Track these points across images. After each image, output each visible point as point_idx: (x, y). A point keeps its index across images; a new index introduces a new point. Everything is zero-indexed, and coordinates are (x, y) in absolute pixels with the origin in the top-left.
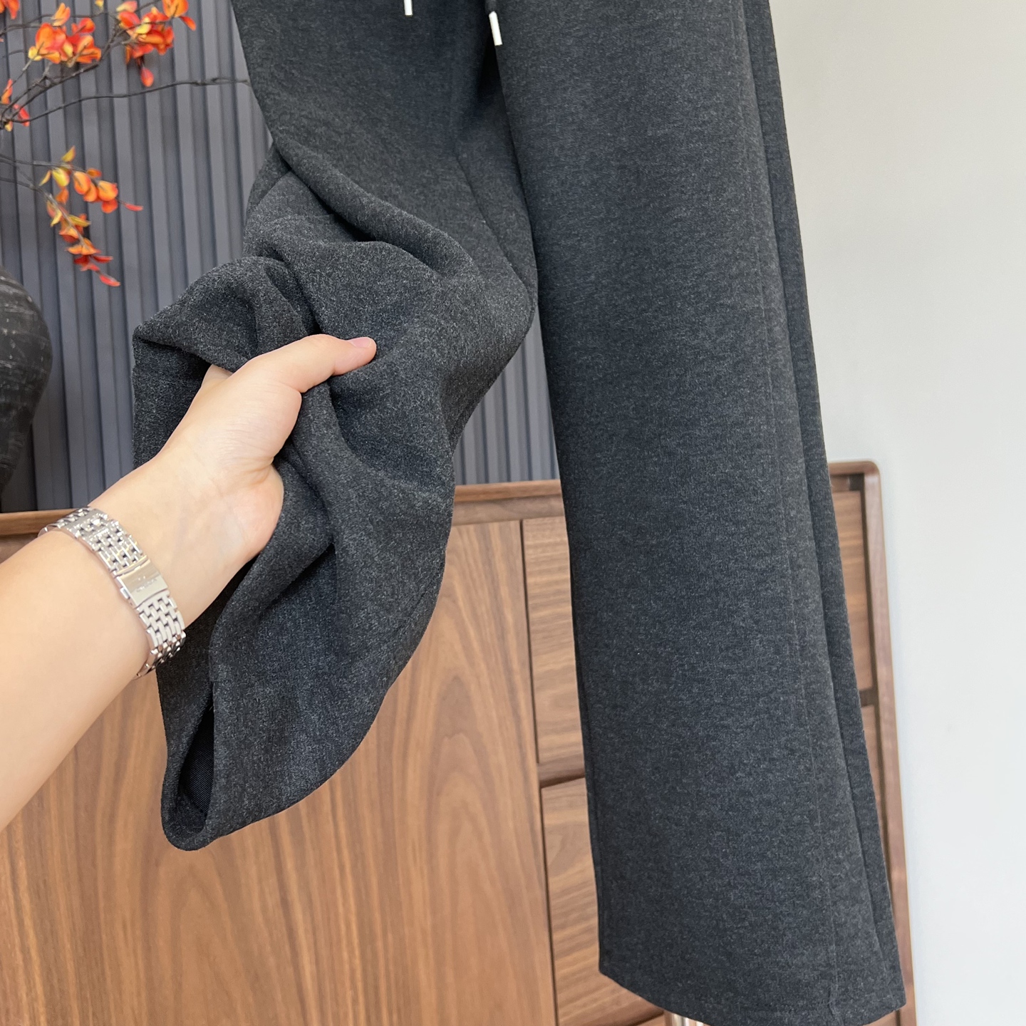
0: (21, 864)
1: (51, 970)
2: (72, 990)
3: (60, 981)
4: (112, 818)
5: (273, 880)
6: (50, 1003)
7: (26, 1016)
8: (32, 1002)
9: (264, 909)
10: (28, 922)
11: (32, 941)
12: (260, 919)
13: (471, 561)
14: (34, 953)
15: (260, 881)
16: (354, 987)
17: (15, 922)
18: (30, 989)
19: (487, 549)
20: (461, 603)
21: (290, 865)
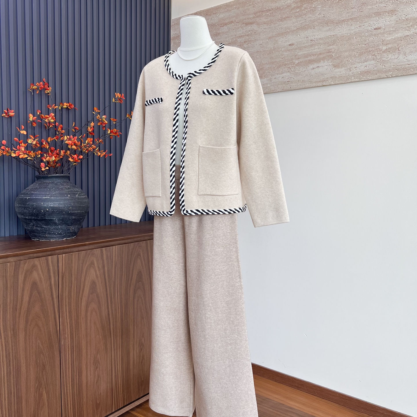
0: (67, 307)
1: (71, 326)
2: (74, 330)
3: (72, 328)
4: (82, 299)
5: (107, 310)
6: (71, 332)
7: (67, 334)
8: (68, 332)
9: (105, 316)
10: (68, 318)
11: (68, 321)
12: (104, 317)
13: (144, 248)
14: (68, 324)
15: (105, 310)
16: (119, 330)
17: (66, 317)
18: (68, 330)
19: (147, 246)
20: (142, 256)
21: (110, 307)
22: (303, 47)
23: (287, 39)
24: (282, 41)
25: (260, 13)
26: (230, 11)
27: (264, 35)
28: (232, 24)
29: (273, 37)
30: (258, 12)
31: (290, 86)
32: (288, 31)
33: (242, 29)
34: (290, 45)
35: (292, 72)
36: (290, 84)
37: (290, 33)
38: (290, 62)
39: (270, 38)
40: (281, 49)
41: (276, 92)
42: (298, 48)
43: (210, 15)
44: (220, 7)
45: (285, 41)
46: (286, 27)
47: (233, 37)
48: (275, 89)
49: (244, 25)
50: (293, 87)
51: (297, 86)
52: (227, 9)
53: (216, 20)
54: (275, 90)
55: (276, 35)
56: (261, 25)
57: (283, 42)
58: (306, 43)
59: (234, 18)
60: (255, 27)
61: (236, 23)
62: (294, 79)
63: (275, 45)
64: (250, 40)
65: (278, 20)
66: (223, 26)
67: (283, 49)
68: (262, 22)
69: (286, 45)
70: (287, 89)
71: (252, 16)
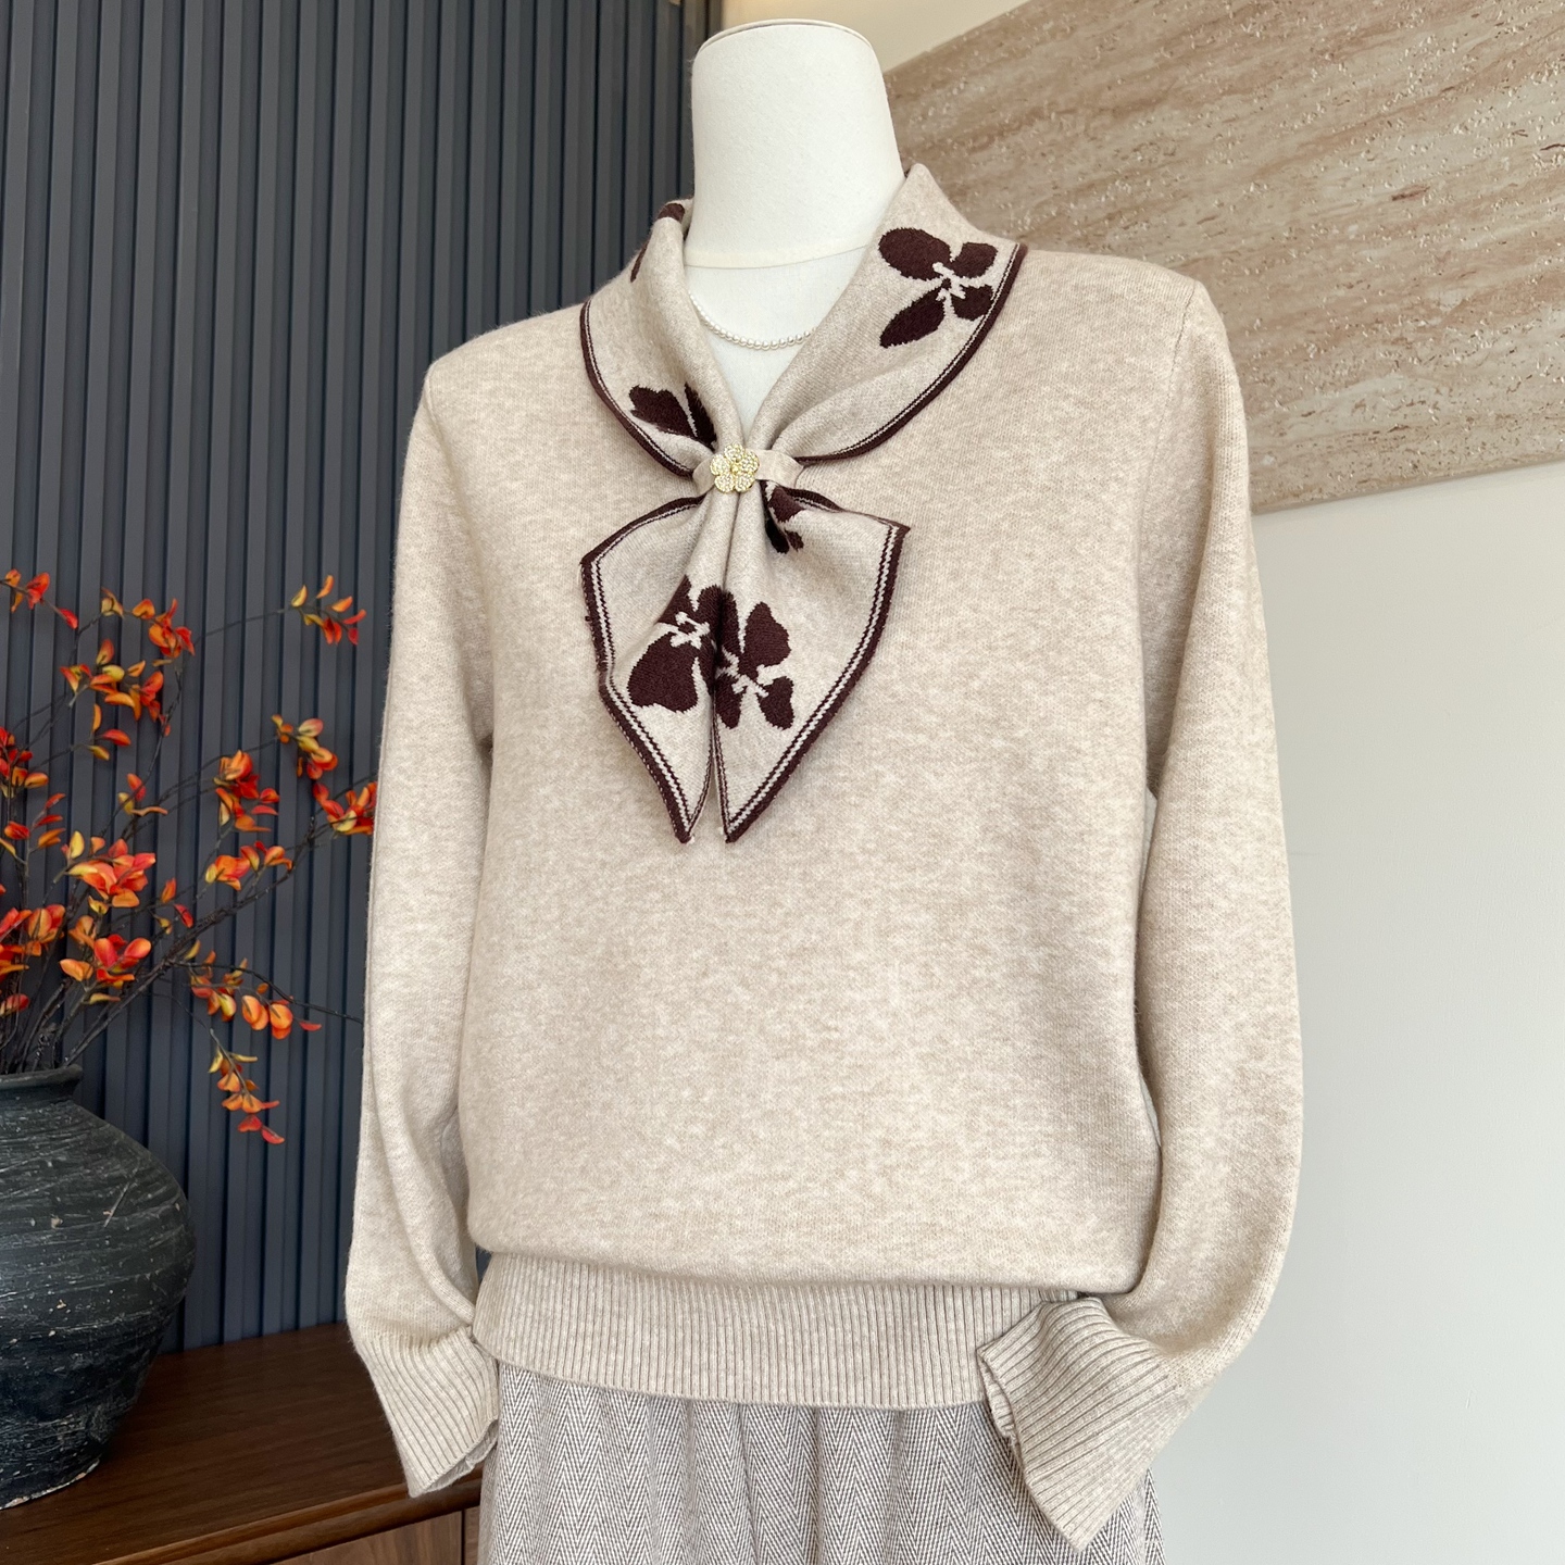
22: (1492, 198)
23: (1378, 161)
24: (1346, 179)
25: (1201, 35)
26: (1025, 52)
27: (1225, 162)
28: (1040, 125)
29: (1288, 161)
30: (1185, 33)
31: (1415, 458)
32: (1379, 115)
33: (1090, 146)
34: (1403, 196)
35: (1420, 370)
36: (1412, 446)
37: (1399, 124)
38: (1406, 301)
39: (1264, 172)
40: (1342, 230)
41: (1314, 502)
42: (1457, 209)
43: (916, 97)
44: (969, 42)
45: (1364, 176)
46: (1365, 92)
47: (1043, 198)
48: (1310, 482)
49: (1107, 119)
50: (1437, 466)
51: (1461, 450)
52: (1006, 44)
53: (945, 116)
54: (1309, 489)
55: (1301, 152)
56: (1206, 105)
57: (1349, 184)
58: (1512, 168)
59: (1048, 92)
60: (1168, 122)
61: (1059, 113)
62: (1435, 407)
63: (1296, 208)
64: (1140, 199)
65: (1312, 60)
66: (984, 147)
67: (1353, 228)
68: (1213, 86)
69: (1369, 200)
70: (1391, 479)
71: (1149, 63)
